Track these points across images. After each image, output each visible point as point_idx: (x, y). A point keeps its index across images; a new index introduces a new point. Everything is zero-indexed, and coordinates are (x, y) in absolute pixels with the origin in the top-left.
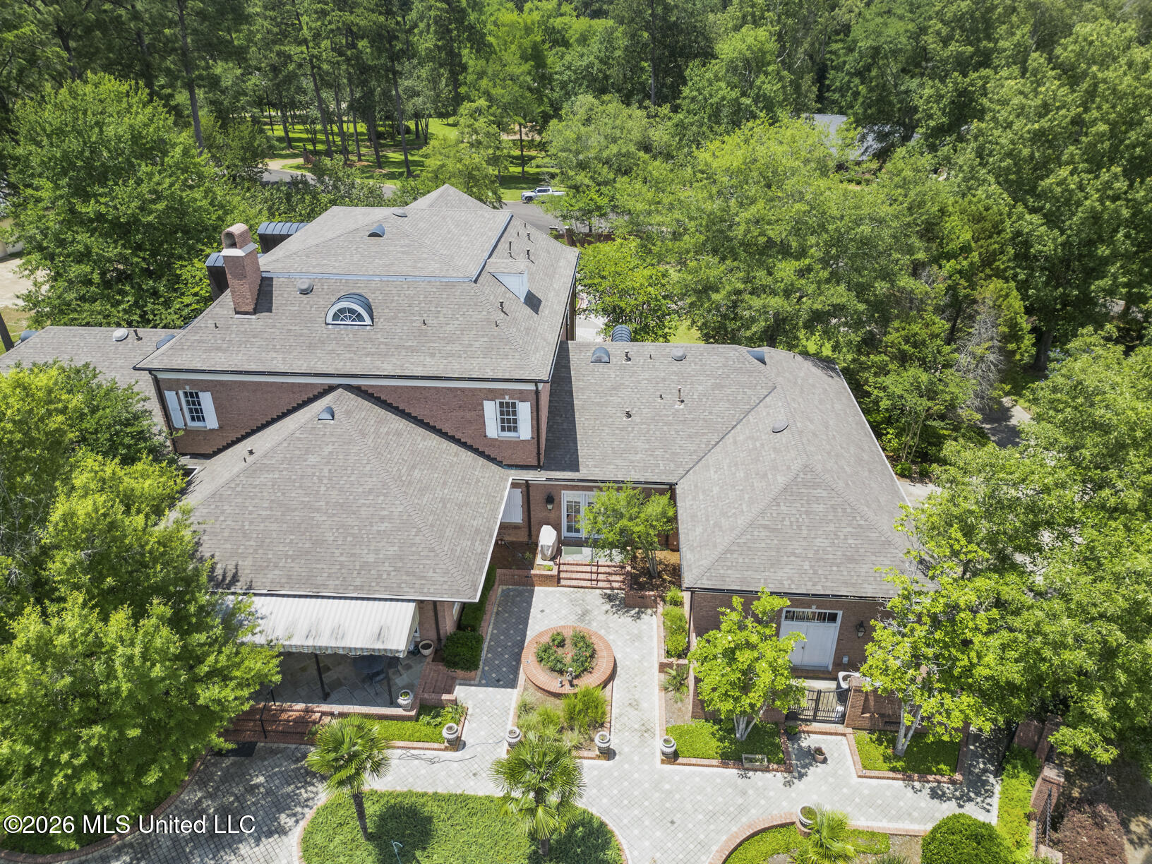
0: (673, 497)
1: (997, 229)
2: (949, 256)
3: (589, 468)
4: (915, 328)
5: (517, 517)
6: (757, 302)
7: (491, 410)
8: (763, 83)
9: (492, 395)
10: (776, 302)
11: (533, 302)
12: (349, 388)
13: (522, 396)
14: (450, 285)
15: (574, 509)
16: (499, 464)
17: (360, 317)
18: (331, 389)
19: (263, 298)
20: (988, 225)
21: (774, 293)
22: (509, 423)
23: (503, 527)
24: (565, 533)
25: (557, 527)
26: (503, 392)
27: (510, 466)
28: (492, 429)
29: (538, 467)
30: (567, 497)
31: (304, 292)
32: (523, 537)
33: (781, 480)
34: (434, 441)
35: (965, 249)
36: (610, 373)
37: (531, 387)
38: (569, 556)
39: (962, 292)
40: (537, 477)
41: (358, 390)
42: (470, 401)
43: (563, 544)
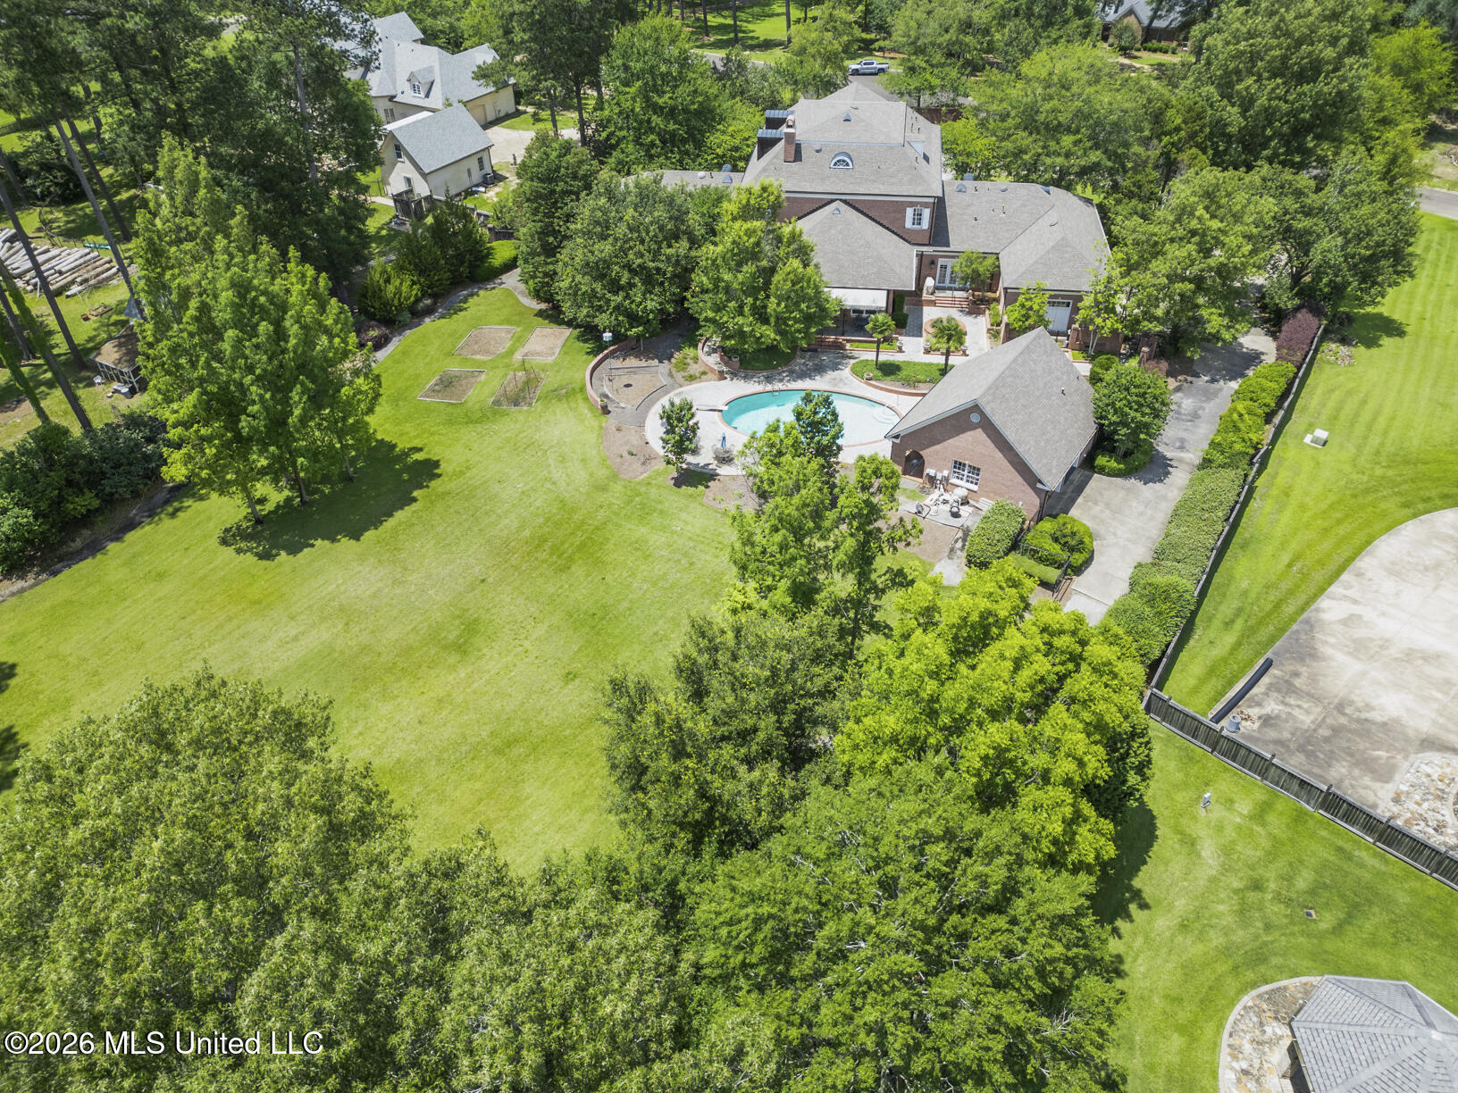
0: (999, 258)
1: (1200, 116)
2: (1166, 134)
3: (955, 245)
4: (1139, 177)
6: (1048, 161)
7: (910, 212)
9: (911, 204)
10: (1059, 160)
11: (926, 158)
12: (841, 200)
13: (925, 205)
14: (892, 148)
15: (944, 267)
16: (910, 243)
17: (847, 164)
18: (832, 201)
19: (798, 156)
20: (1193, 114)
21: (1059, 155)
22: (918, 218)
26: (917, 203)
27: (915, 244)
28: (908, 224)
29: (929, 245)
30: (941, 262)
31: (818, 152)
33: (1051, 244)
34: (880, 228)
35: (1178, 129)
36: (965, 198)
37: (932, 200)
38: (938, 294)
39: (1173, 156)
40: (928, 250)
41: (845, 202)
42: (899, 208)
43: (936, 288)
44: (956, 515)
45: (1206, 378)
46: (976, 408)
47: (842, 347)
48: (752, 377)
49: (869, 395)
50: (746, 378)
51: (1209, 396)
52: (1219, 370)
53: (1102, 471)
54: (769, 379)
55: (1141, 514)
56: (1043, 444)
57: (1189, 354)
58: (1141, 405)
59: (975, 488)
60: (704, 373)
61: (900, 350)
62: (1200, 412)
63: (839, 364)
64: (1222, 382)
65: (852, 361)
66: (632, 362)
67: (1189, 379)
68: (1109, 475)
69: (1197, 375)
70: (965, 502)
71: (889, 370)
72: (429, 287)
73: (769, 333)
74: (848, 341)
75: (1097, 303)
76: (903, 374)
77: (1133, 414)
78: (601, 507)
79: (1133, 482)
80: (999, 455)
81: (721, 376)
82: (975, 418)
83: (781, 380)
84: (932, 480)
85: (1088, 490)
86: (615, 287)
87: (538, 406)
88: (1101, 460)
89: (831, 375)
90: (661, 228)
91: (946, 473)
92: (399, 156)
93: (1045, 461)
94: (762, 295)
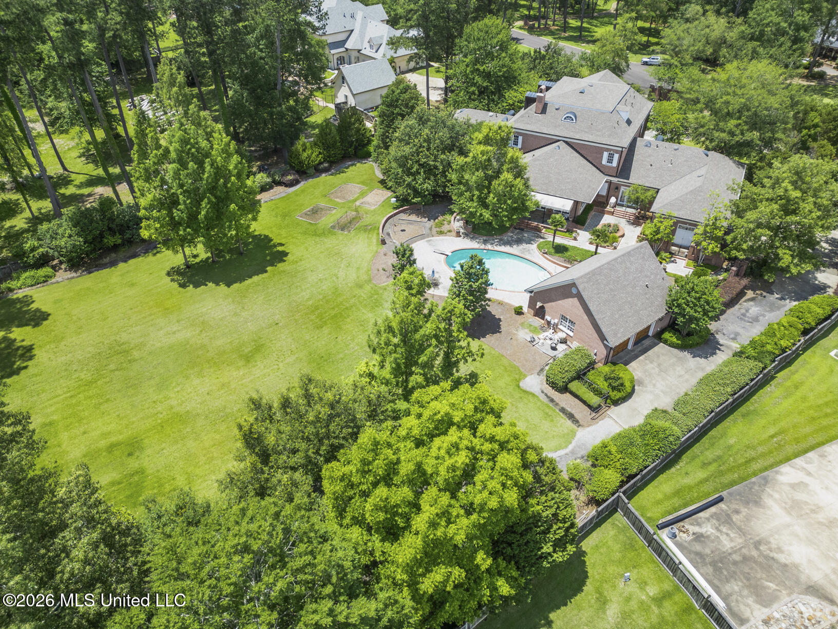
0: (657, 192)
2: (806, 128)
3: (633, 179)
5: (604, 193)
7: (606, 155)
8: (799, 15)
9: (607, 150)
11: (629, 122)
12: (564, 141)
13: (617, 152)
14: (603, 113)
15: (624, 193)
16: (604, 173)
17: (572, 120)
18: (559, 141)
19: (544, 110)
22: (610, 160)
23: (598, 195)
24: (619, 202)
25: (617, 198)
26: (611, 150)
27: (607, 175)
28: (604, 162)
29: (616, 177)
30: (622, 189)
31: (557, 109)
32: (604, 200)
33: (692, 189)
34: (585, 162)
35: (816, 126)
36: (649, 150)
37: (620, 149)
38: (618, 208)
40: (614, 180)
41: (566, 142)
42: (599, 151)
43: (616, 204)
44: (554, 349)
45: (777, 296)
46: (573, 285)
47: (540, 231)
48: (477, 238)
49: (540, 263)
50: (472, 238)
51: (773, 308)
52: (789, 292)
53: (665, 342)
54: (485, 242)
55: (680, 376)
56: (617, 316)
57: (766, 278)
58: (695, 305)
59: (571, 334)
60: (450, 231)
61: (575, 239)
62: (761, 318)
63: (533, 240)
64: (788, 301)
65: (542, 240)
66: (413, 217)
67: (765, 294)
68: (670, 345)
69: (771, 293)
70: (563, 341)
71: (560, 249)
72: (328, 157)
73: (487, 215)
74: (545, 227)
75: (705, 232)
76: (567, 254)
77: (688, 309)
78: (355, 296)
79: (686, 355)
80: (586, 317)
81: (458, 234)
82: (574, 291)
83: (492, 244)
84: (549, 323)
85: (650, 353)
86: (408, 172)
87: (353, 233)
88: (667, 335)
89: (524, 246)
90: (442, 142)
91: (556, 321)
92: (343, 83)
93: (614, 327)
94: (486, 191)
